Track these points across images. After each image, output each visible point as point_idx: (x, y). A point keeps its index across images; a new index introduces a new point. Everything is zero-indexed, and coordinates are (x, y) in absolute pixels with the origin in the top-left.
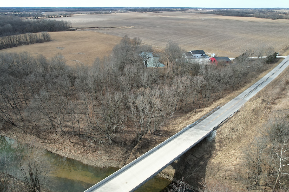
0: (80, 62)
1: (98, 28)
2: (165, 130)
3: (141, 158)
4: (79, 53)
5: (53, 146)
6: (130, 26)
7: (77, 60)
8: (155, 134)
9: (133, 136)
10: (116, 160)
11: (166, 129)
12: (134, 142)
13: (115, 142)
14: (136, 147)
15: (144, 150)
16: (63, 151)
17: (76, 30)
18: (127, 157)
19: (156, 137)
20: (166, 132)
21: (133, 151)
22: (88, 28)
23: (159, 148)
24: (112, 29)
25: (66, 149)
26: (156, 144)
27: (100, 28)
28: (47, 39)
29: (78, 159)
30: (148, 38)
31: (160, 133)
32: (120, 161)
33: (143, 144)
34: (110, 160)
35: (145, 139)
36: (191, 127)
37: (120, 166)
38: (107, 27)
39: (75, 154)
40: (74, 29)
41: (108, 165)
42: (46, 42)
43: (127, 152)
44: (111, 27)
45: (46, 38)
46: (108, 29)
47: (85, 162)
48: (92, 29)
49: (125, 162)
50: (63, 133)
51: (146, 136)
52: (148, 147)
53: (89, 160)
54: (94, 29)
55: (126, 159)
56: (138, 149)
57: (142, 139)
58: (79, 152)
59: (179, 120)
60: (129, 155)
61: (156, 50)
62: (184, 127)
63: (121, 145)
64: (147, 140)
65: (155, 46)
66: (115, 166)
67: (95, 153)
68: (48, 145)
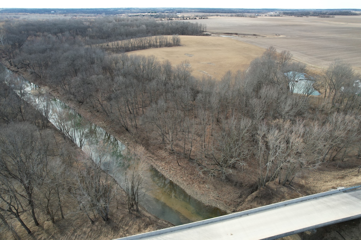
0: (207, 74)
1: (236, 34)
2: (301, 183)
3: (258, 210)
4: (209, 63)
5: (158, 164)
6: (279, 35)
7: (204, 72)
8: (284, 185)
9: (254, 179)
10: (225, 202)
11: (303, 182)
12: (254, 188)
13: (229, 180)
14: (254, 194)
15: (264, 201)
16: (168, 173)
17: (211, 35)
18: (240, 202)
19: (284, 189)
20: (302, 187)
21: (249, 198)
22: (225, 34)
23: (286, 205)
24: (255, 37)
25: (172, 172)
26: (283, 198)
27: (240, 35)
28: (177, 44)
29: (182, 186)
30: (302, 53)
31: (291, 186)
32: (230, 205)
33: (264, 192)
34: (217, 199)
35: (268, 187)
36: (345, 191)
37: (228, 211)
38: (249, 35)
39: (180, 180)
40: (208, 34)
41: (214, 205)
42: (175, 46)
43: (240, 197)
44: (254, 35)
45: (175, 42)
46: (249, 36)
47: (188, 192)
48: (229, 35)
49: (236, 208)
50: (172, 152)
51: (271, 184)
52: (270, 199)
53: (193, 191)
54: (232, 35)
55: (238, 205)
56: (256, 197)
57: (265, 186)
58: (185, 179)
59: (328, 176)
60: (244, 201)
61: (312, 70)
62: (333, 188)
63: (235, 185)
64: (272, 190)
65: (310, 65)
66: (222, 208)
67: (201, 186)
68: (154, 161)
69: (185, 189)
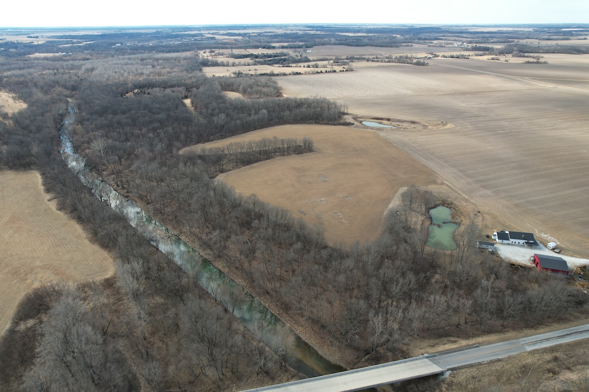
0: (342, 219)
1: (389, 120)
4: (345, 197)
5: (297, 327)
6: (446, 124)
7: (339, 214)
8: (390, 351)
9: (368, 345)
10: (347, 361)
11: (405, 348)
12: (367, 352)
13: (349, 346)
14: (367, 357)
15: (373, 362)
16: (304, 335)
17: (353, 124)
18: (357, 362)
19: (389, 354)
20: (403, 352)
21: (363, 360)
25: (307, 335)
26: (387, 360)
29: (315, 348)
31: (396, 351)
32: (349, 364)
33: (375, 356)
34: (341, 360)
35: (377, 352)
36: (427, 357)
37: (348, 369)
39: (314, 343)
40: (350, 123)
41: (338, 363)
42: (306, 152)
43: (357, 358)
47: (320, 352)
48: (379, 121)
49: (354, 365)
51: (381, 350)
52: (378, 360)
53: (323, 352)
54: (382, 121)
55: (355, 364)
56: (369, 359)
57: (376, 350)
58: (317, 342)
60: (360, 361)
62: (422, 354)
63: (354, 349)
64: (380, 354)
66: (344, 366)
67: (330, 348)
68: (292, 324)
69: (318, 350)
